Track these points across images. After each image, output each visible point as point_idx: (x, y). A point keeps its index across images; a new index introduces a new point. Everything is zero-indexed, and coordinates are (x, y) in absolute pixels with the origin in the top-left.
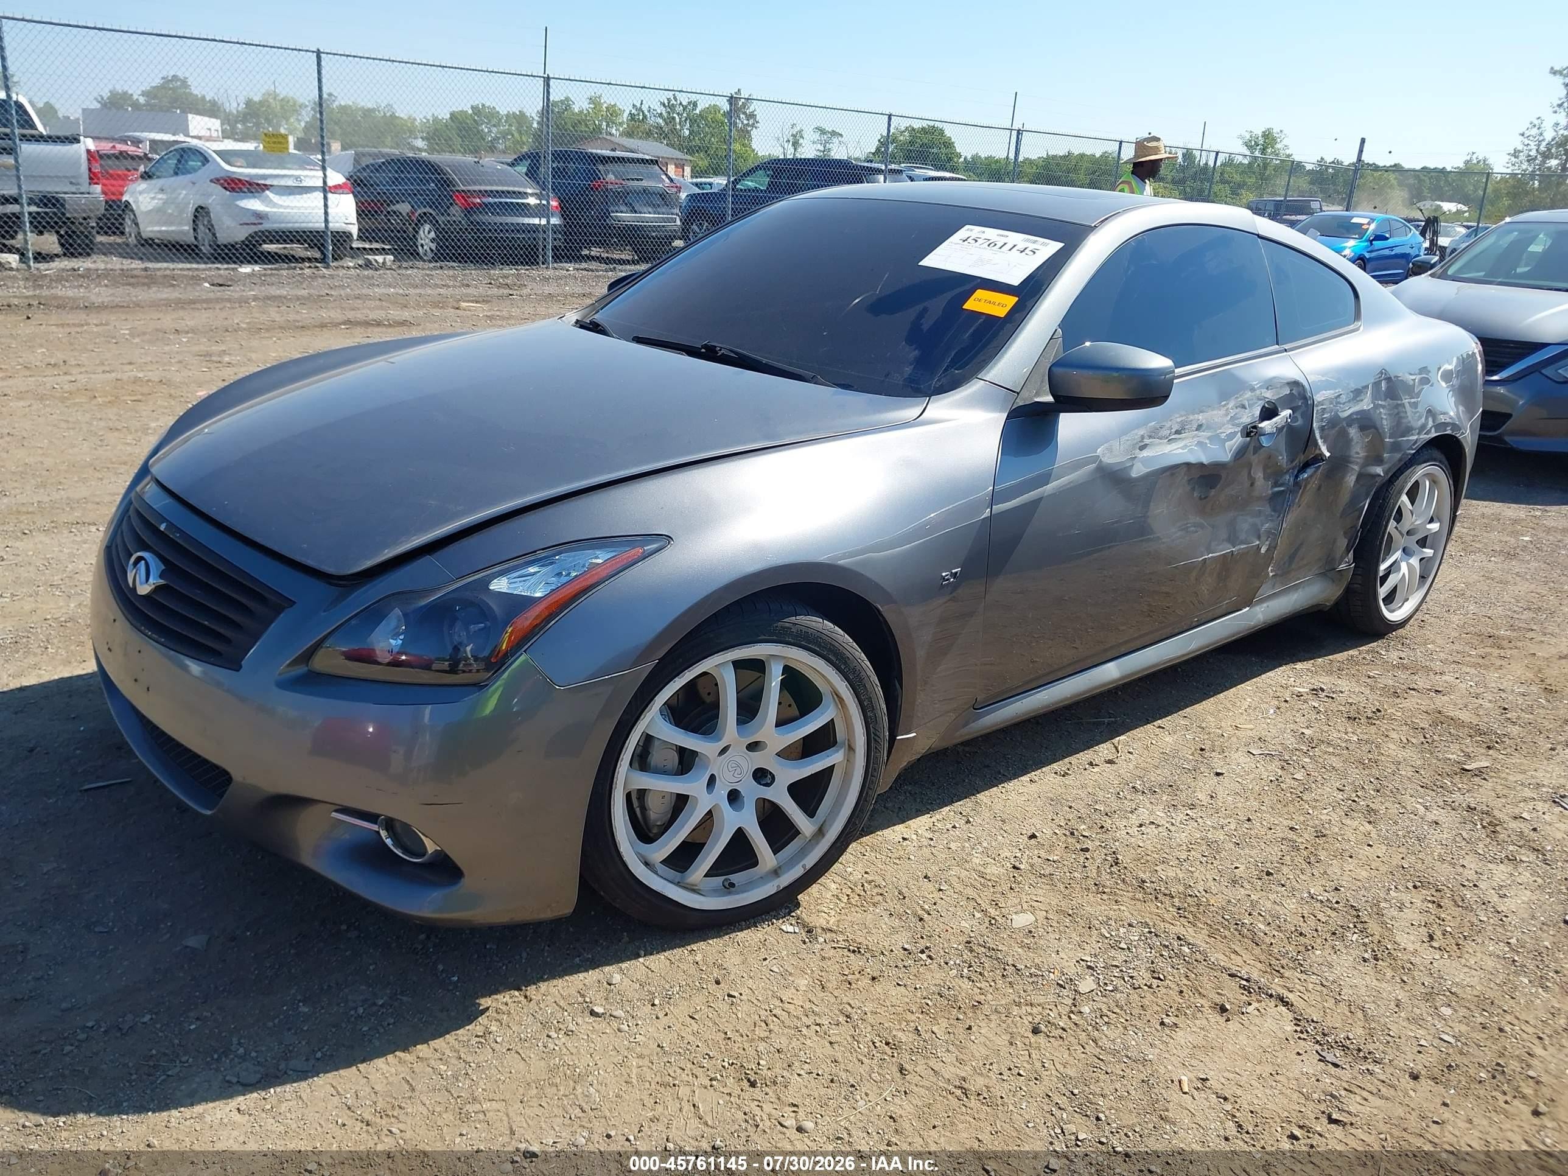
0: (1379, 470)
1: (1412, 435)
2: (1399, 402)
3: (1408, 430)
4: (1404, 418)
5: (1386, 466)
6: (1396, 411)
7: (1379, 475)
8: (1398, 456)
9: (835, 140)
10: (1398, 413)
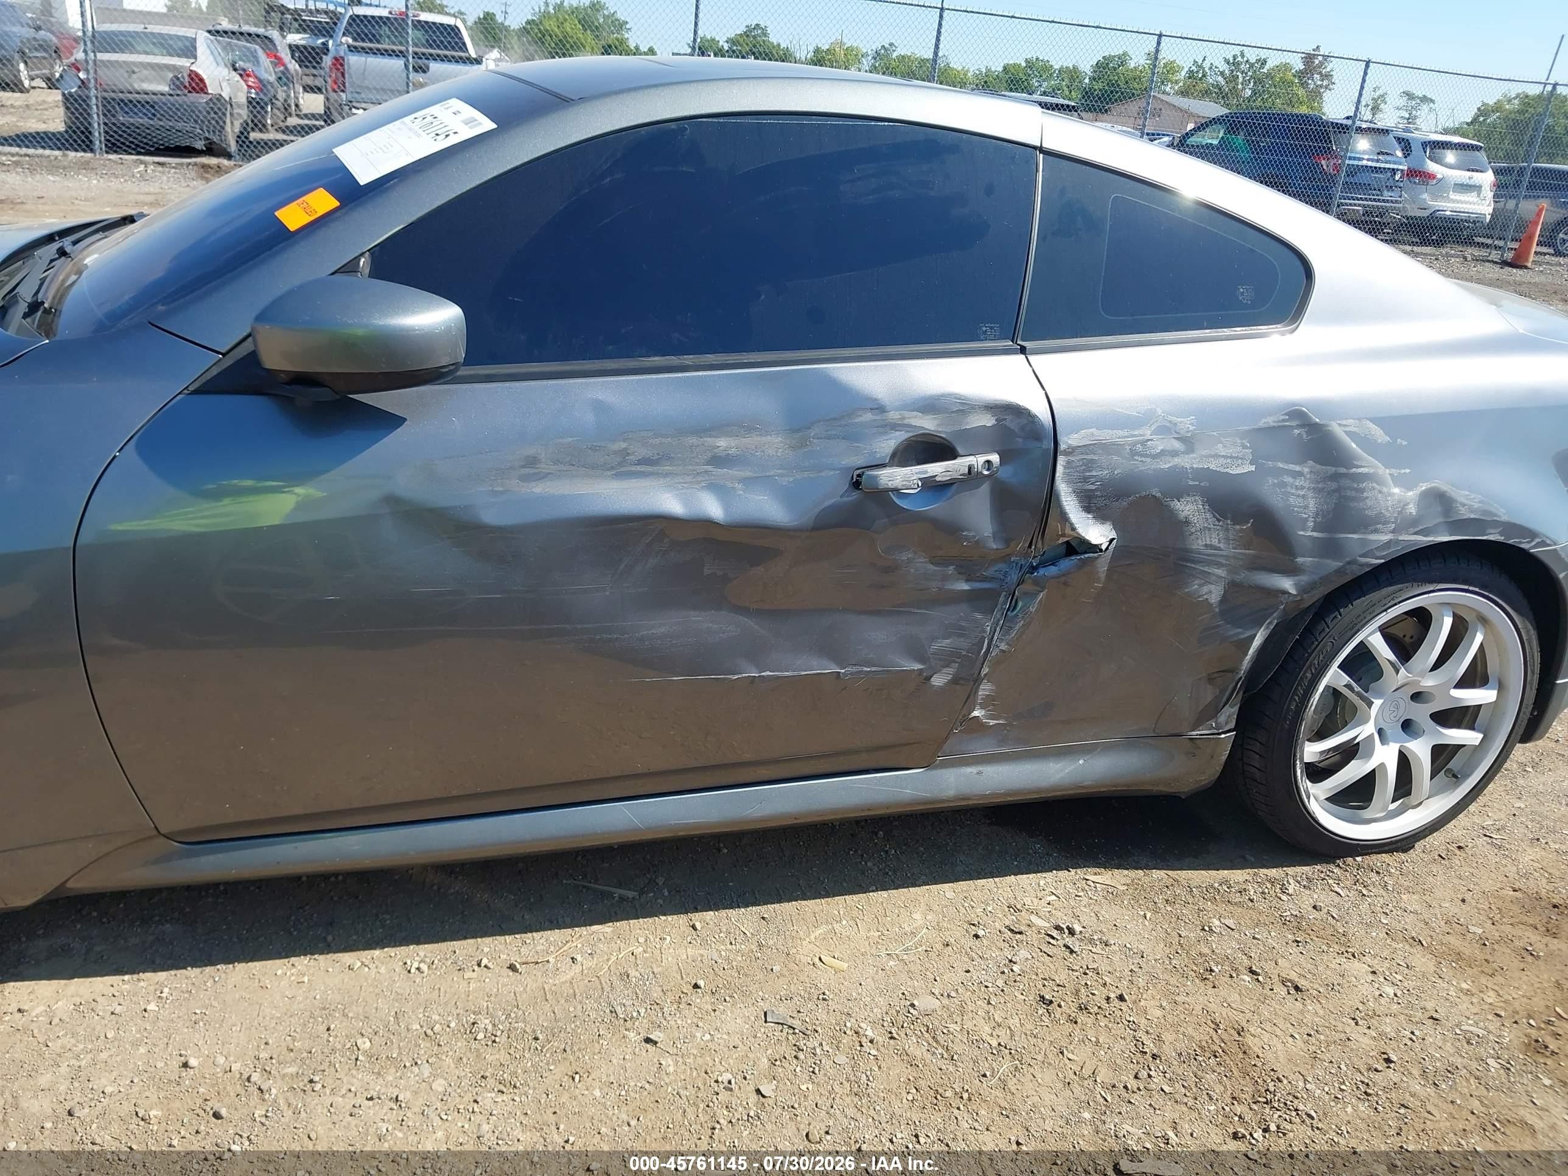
0: (1287, 584)
1: (1376, 531)
2: (1343, 470)
3: (1368, 524)
4: (1354, 499)
5: (1304, 578)
6: (1334, 485)
7: (1285, 592)
8: (1335, 564)
9: (1425, 107)
10: (1338, 490)
